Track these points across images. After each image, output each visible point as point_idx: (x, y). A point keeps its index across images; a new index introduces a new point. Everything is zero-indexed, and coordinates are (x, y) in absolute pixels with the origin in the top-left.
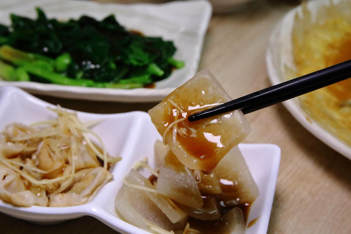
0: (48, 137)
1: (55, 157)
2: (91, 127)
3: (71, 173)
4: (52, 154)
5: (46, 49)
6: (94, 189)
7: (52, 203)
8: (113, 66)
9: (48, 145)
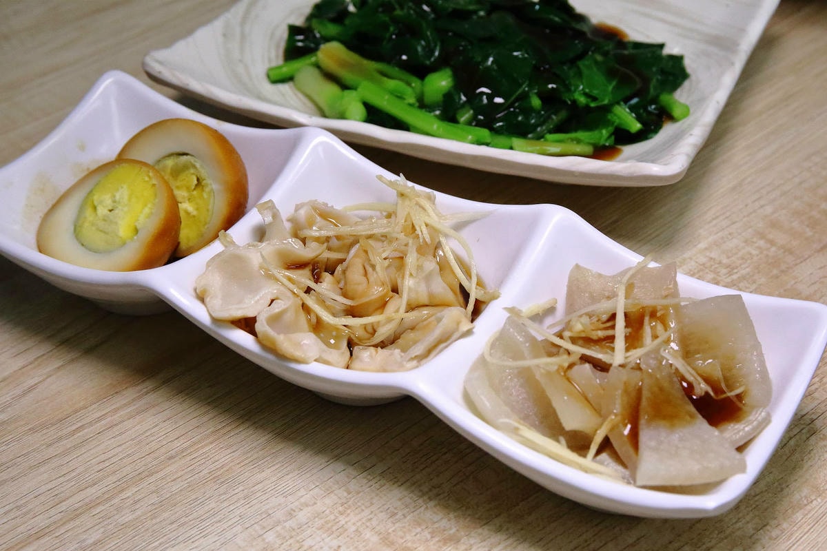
0: (370, 237)
1: (373, 277)
2: (458, 227)
3: (397, 311)
4: (369, 270)
6: (433, 345)
7: (356, 364)
8: (536, 102)
9: (366, 252)
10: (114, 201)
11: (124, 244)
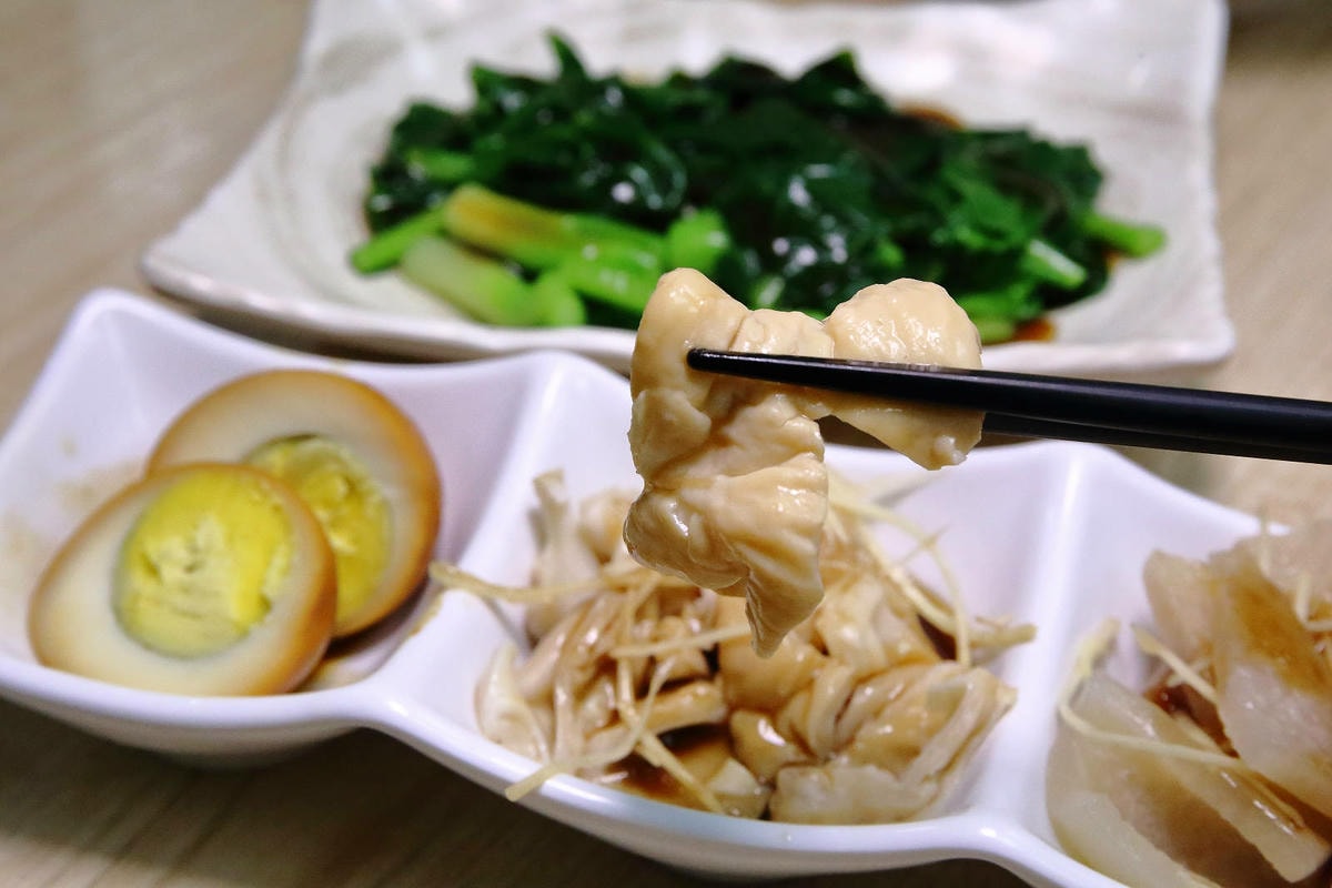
2: (891, 500)
5: (623, 193)
10: (194, 550)
11: (243, 635)
